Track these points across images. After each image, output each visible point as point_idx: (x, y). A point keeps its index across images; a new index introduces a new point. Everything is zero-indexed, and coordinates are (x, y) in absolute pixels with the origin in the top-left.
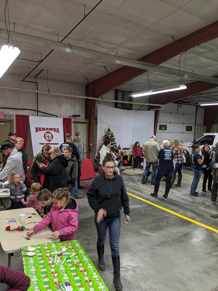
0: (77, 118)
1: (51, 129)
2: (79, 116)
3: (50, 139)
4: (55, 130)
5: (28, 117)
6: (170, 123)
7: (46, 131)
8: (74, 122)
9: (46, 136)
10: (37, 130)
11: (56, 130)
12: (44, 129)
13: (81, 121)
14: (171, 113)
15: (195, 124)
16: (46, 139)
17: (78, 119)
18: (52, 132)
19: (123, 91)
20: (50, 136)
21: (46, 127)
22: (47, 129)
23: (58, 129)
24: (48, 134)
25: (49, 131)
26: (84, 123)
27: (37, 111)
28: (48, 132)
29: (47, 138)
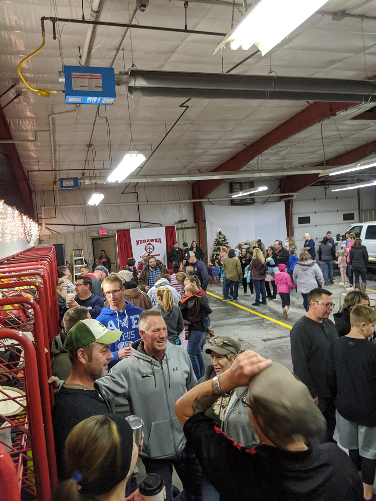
0: (185, 223)
1: (152, 240)
2: (186, 221)
3: (151, 250)
4: (156, 241)
5: (128, 230)
6: (315, 213)
7: (147, 243)
8: (178, 229)
9: (147, 248)
10: (138, 243)
11: (158, 240)
12: (145, 241)
13: (189, 226)
14: (314, 199)
15: (359, 209)
16: (146, 251)
17: (185, 225)
18: (154, 243)
19: (241, 183)
20: (152, 247)
21: (147, 239)
22: (148, 240)
23: (160, 239)
24: (149, 246)
25: (150, 242)
26: (193, 228)
27: (140, 222)
28: (149, 244)
29: (148, 250)
